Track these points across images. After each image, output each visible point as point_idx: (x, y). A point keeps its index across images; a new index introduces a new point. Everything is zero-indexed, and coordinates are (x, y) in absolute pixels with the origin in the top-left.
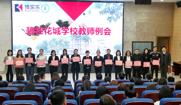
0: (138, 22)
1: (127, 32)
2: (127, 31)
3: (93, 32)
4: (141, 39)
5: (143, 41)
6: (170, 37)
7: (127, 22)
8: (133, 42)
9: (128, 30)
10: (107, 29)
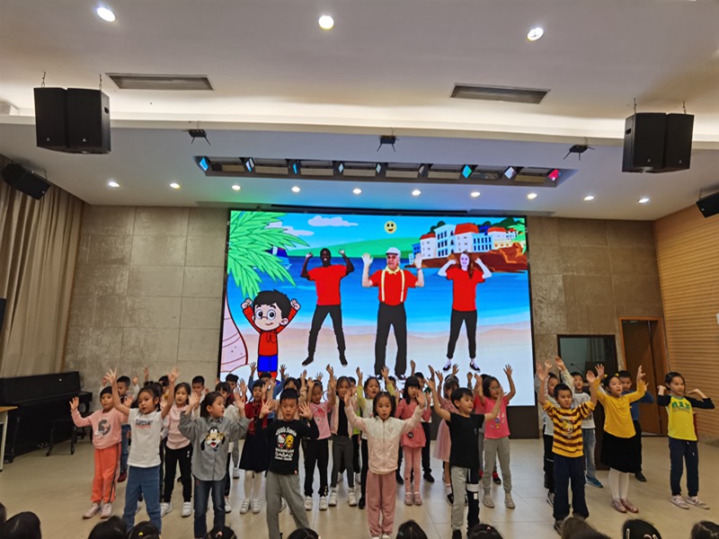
0: (567, 276)
1: (542, 305)
2: (541, 302)
4: (580, 328)
8: (559, 336)
9: (543, 298)
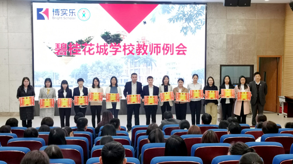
0: (229, 35)
1: (212, 50)
2: (212, 48)
3: (159, 51)
4: (234, 61)
5: (237, 64)
6: (279, 58)
7: (211, 34)
8: (221, 66)
9: (213, 46)
10: (181, 46)
